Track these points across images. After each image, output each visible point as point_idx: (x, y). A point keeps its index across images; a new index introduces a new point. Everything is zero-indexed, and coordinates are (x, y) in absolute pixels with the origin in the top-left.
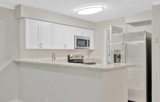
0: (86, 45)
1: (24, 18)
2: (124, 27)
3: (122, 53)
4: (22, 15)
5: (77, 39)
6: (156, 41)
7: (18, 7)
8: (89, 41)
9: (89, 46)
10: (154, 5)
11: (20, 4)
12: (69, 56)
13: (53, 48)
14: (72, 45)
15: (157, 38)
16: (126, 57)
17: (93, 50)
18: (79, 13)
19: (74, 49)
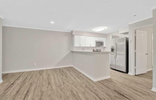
0: (101, 44)
1: (74, 35)
2: (120, 35)
3: (115, 48)
4: (73, 34)
5: (97, 42)
6: (131, 42)
7: (72, 31)
8: (103, 43)
9: (103, 45)
10: (130, 24)
11: (72, 30)
12: (93, 50)
13: (85, 46)
14: (94, 45)
15: (131, 40)
16: (116, 50)
17: (106, 47)
18: (95, 31)
19: (95, 46)
